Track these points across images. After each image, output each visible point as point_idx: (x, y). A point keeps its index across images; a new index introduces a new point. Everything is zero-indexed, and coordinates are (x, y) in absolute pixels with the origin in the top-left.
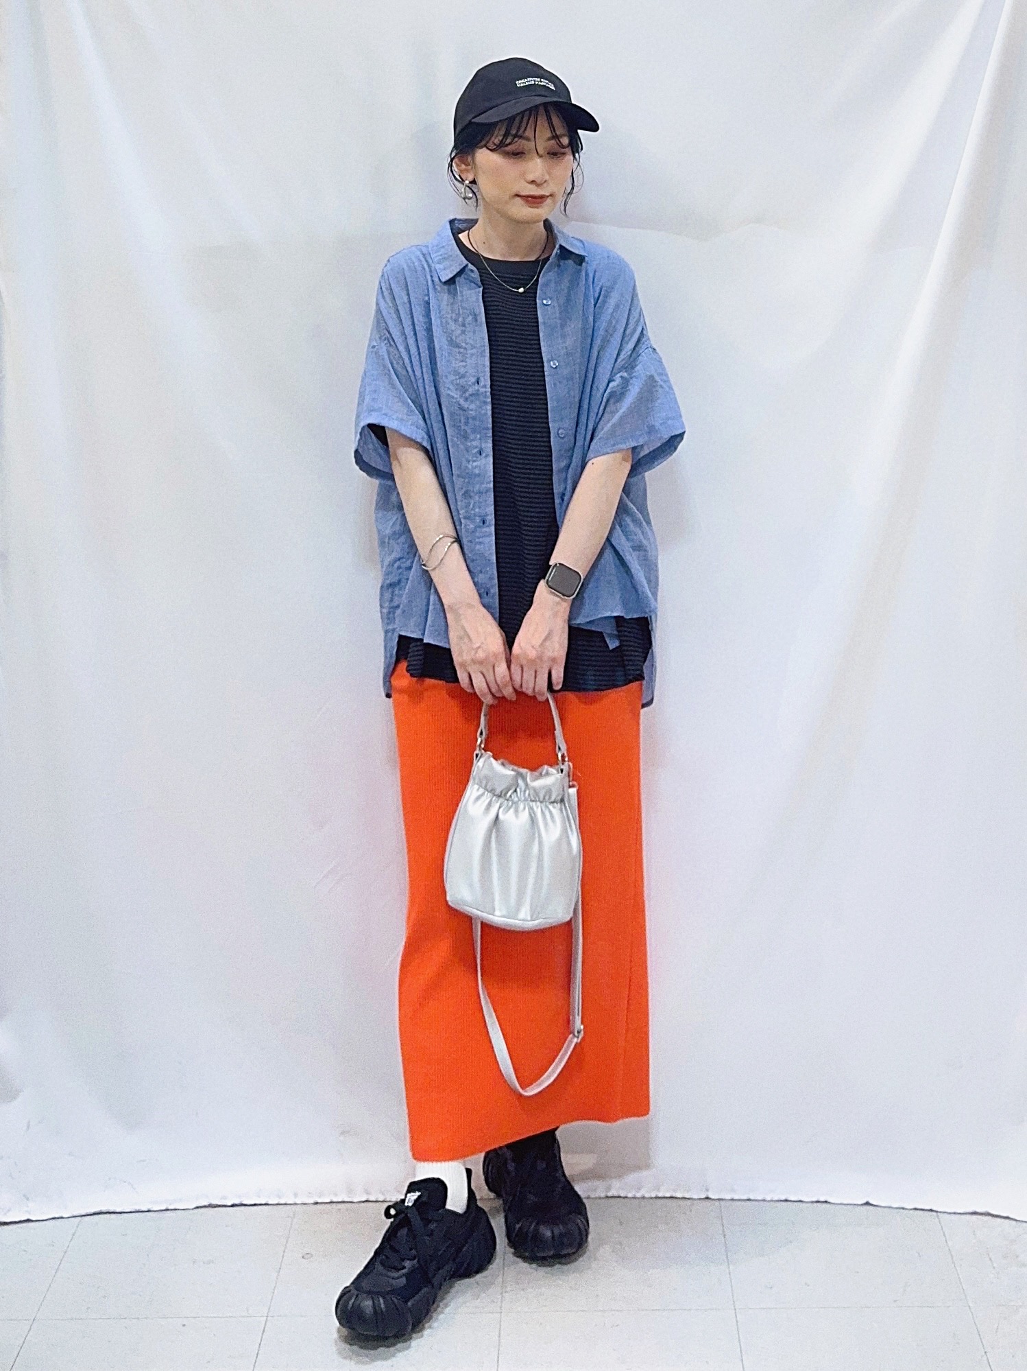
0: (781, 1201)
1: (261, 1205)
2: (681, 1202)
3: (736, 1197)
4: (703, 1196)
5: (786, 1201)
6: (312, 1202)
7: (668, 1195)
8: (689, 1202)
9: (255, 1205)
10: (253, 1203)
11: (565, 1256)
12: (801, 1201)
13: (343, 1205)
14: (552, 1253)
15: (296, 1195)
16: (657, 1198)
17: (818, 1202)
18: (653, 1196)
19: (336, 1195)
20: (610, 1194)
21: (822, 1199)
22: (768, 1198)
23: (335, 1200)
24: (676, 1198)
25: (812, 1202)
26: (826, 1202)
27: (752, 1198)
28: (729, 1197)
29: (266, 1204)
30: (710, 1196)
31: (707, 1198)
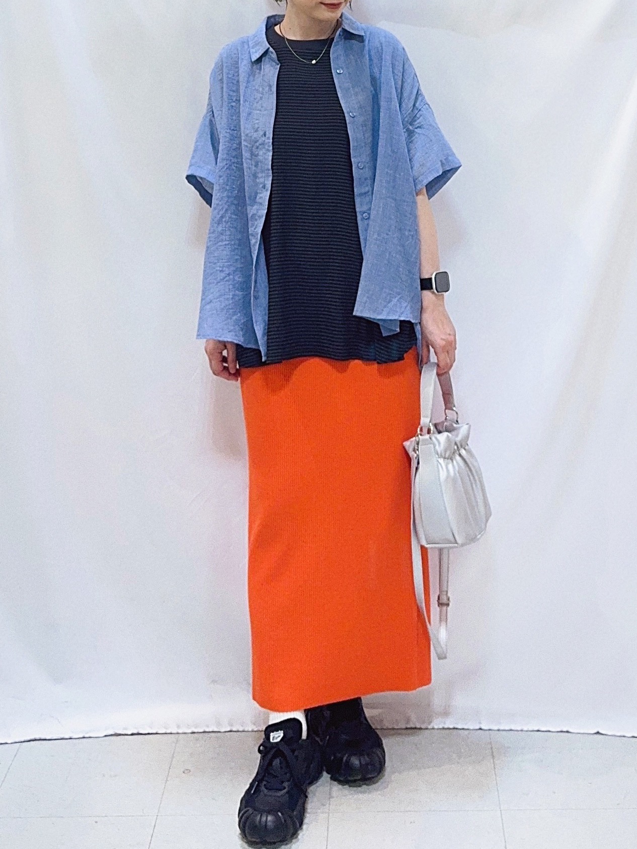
0: (534, 731)
1: (152, 734)
2: (460, 732)
3: (502, 728)
4: (478, 728)
5: (538, 731)
6: (190, 731)
7: (451, 727)
8: (466, 732)
9: (149, 734)
10: (147, 732)
11: (370, 779)
12: (549, 731)
13: (213, 734)
14: (359, 777)
15: (178, 727)
16: (444, 728)
17: (562, 732)
18: (441, 727)
19: (208, 726)
20: (408, 726)
21: (565, 730)
22: (525, 729)
23: (207, 730)
24: (457, 729)
25: (558, 732)
26: (568, 732)
27: (513, 728)
28: (496, 728)
29: (157, 734)
30: (483, 728)
31: (480, 729)
